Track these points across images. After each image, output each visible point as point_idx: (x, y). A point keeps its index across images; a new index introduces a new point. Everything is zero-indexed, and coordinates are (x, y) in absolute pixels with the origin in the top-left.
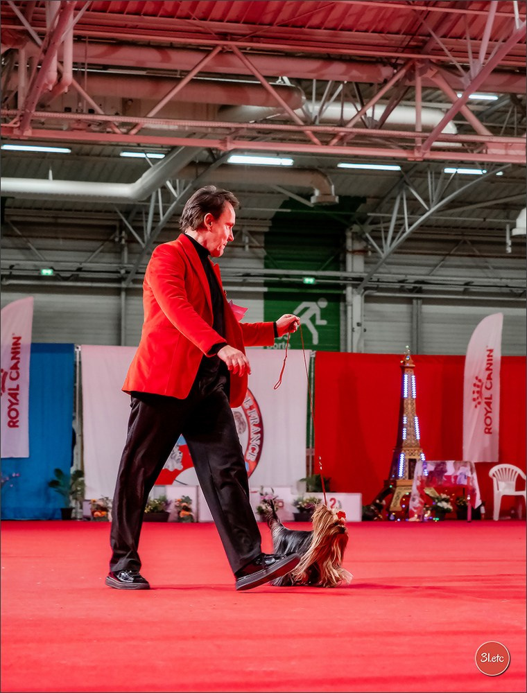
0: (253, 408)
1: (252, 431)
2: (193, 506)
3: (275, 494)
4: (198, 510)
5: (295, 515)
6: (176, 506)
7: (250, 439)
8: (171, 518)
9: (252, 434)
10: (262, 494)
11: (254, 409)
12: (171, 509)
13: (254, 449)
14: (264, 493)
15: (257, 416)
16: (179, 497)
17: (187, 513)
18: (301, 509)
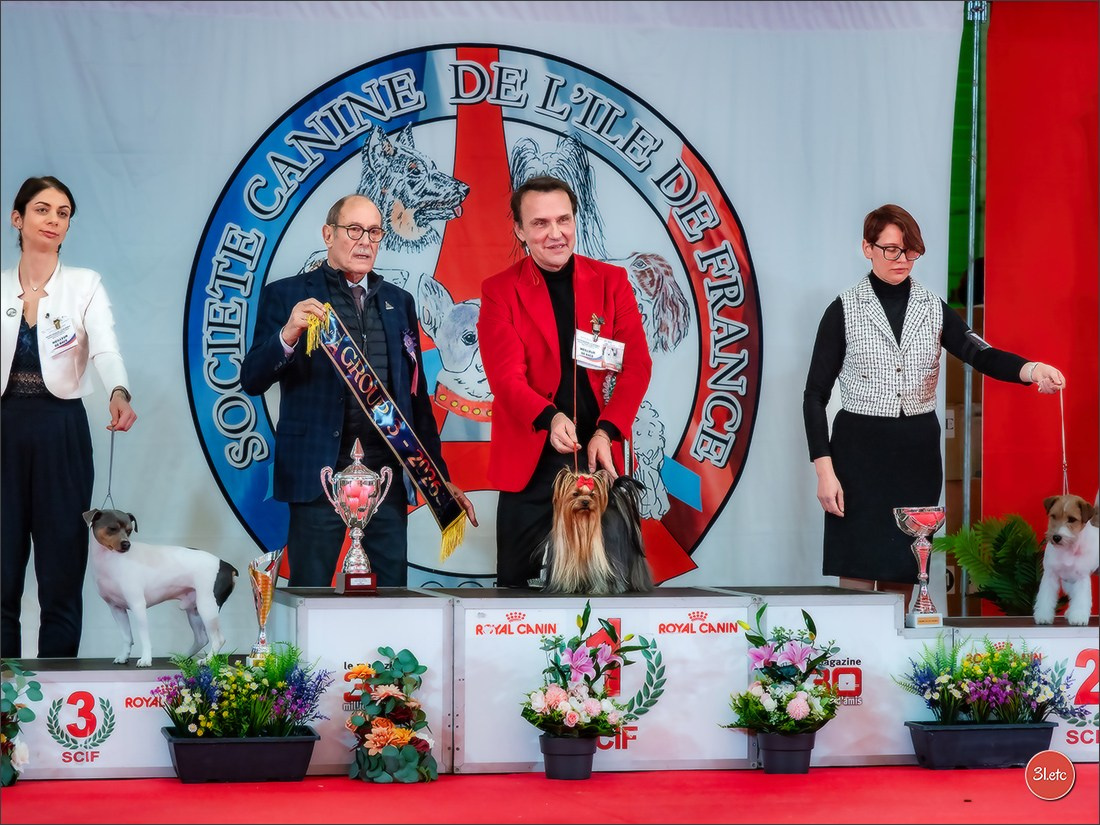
0: (722, 238)
1: (714, 335)
2: (430, 699)
3: (822, 640)
4: (454, 717)
5: (917, 730)
6: (348, 698)
7: (704, 370)
8: (325, 756)
9: (714, 350)
10: (757, 641)
11: (725, 244)
12: (328, 714)
13: (721, 416)
14: (769, 635)
15: (736, 275)
16: (363, 656)
17: (399, 733)
18: (945, 706)
